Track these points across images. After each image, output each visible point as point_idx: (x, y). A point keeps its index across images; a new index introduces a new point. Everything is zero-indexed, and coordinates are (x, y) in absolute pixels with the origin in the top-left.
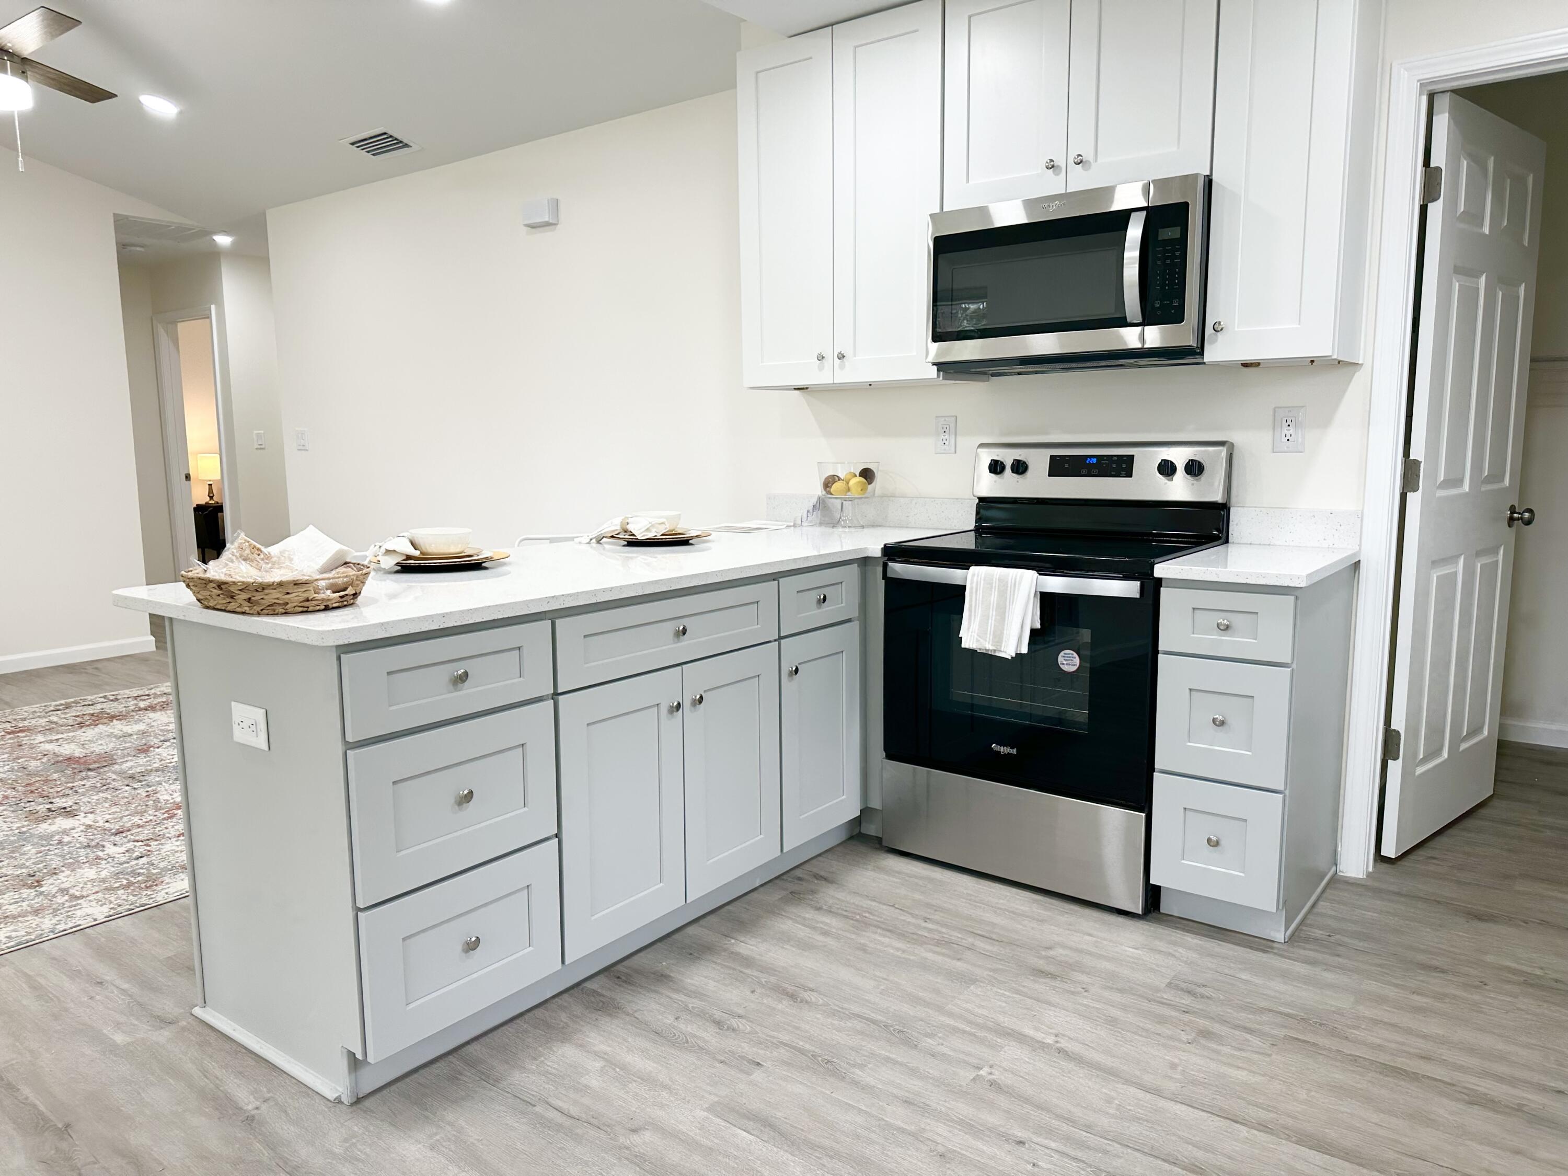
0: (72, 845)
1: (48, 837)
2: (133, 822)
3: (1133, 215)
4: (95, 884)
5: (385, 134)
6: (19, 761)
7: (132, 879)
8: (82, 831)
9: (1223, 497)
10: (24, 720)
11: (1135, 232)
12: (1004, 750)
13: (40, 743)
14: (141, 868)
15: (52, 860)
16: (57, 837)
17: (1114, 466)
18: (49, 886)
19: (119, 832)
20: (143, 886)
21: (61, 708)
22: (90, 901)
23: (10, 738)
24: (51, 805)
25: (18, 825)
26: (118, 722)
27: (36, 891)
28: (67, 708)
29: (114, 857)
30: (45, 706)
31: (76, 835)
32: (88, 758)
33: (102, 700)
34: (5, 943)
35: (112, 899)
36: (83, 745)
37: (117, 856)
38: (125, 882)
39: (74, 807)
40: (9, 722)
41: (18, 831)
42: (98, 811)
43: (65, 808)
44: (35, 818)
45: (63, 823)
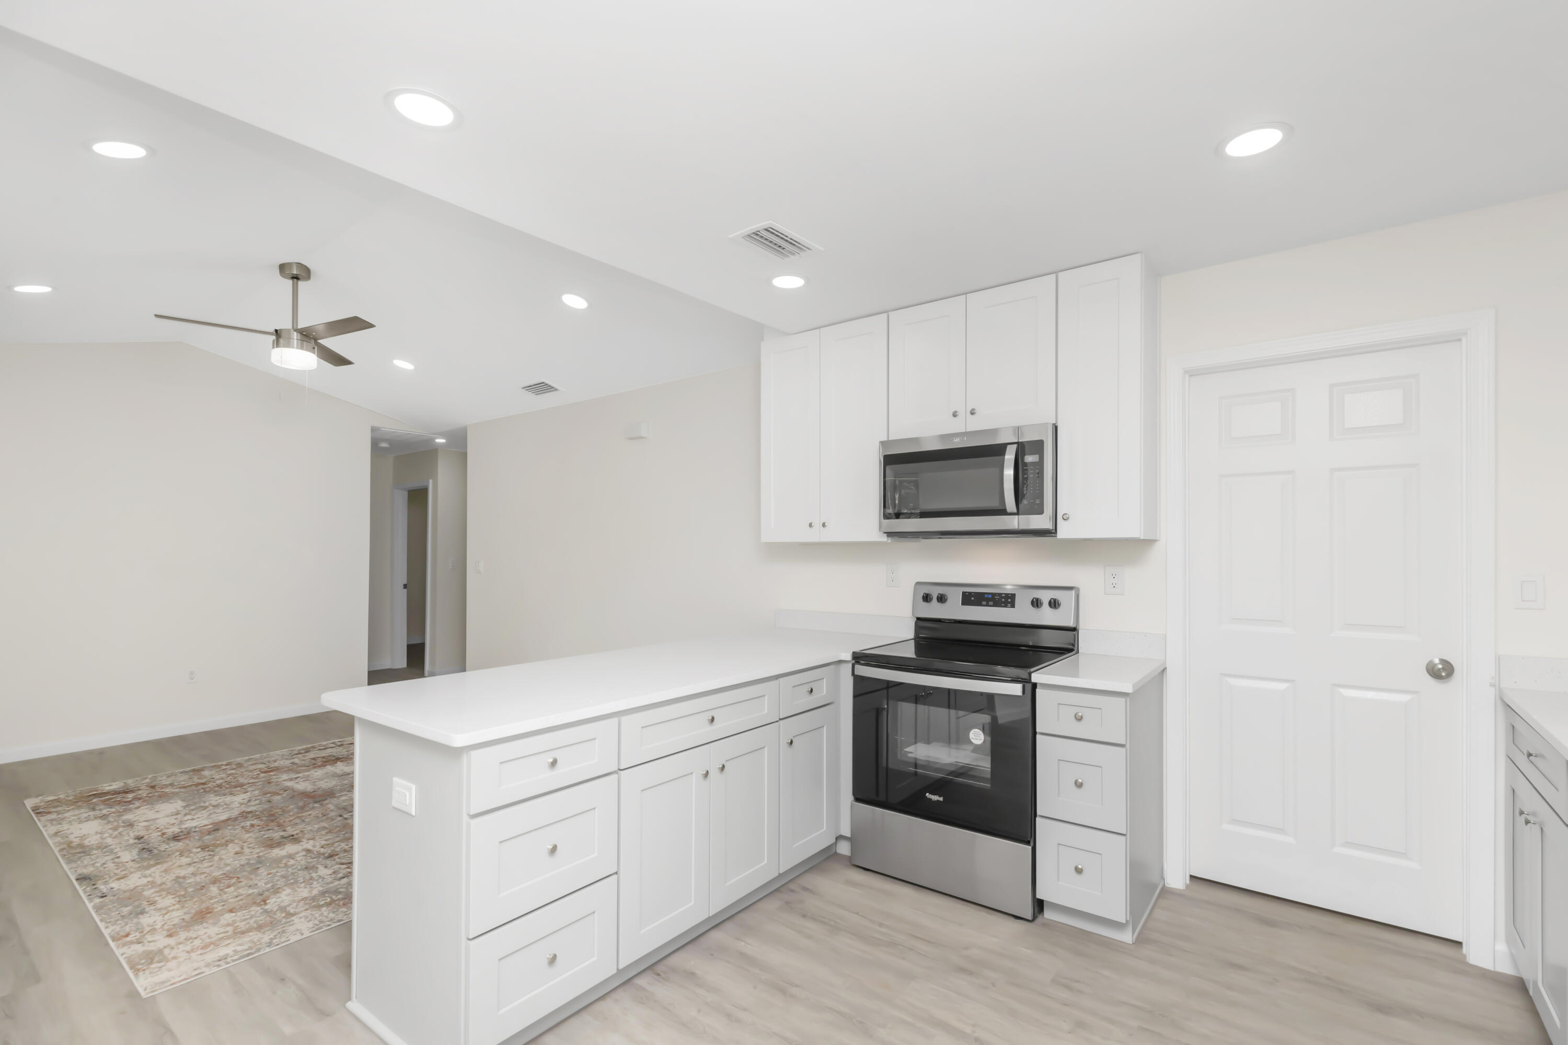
0: (295, 867)
1: (278, 861)
2: (341, 847)
3: (1009, 446)
4: (307, 902)
5: (543, 383)
6: (267, 796)
7: (334, 897)
8: (304, 856)
9: (1073, 623)
10: (275, 761)
11: (1010, 456)
12: (935, 798)
13: (284, 781)
14: (342, 888)
15: (278, 881)
16: (284, 861)
17: (1003, 600)
18: (272, 904)
19: (331, 856)
20: (341, 903)
21: (302, 752)
22: (301, 918)
23: (263, 777)
24: (284, 832)
25: (258, 851)
26: (341, 763)
27: (262, 909)
28: (306, 752)
29: (323, 878)
30: (291, 750)
31: (299, 859)
32: (316, 793)
33: (333, 745)
34: (232, 957)
35: (317, 915)
36: (314, 782)
37: (326, 877)
38: (329, 900)
39: (300, 835)
40: (264, 764)
41: (256, 855)
42: (317, 838)
43: (293, 836)
44: (271, 844)
45: (290, 848)
